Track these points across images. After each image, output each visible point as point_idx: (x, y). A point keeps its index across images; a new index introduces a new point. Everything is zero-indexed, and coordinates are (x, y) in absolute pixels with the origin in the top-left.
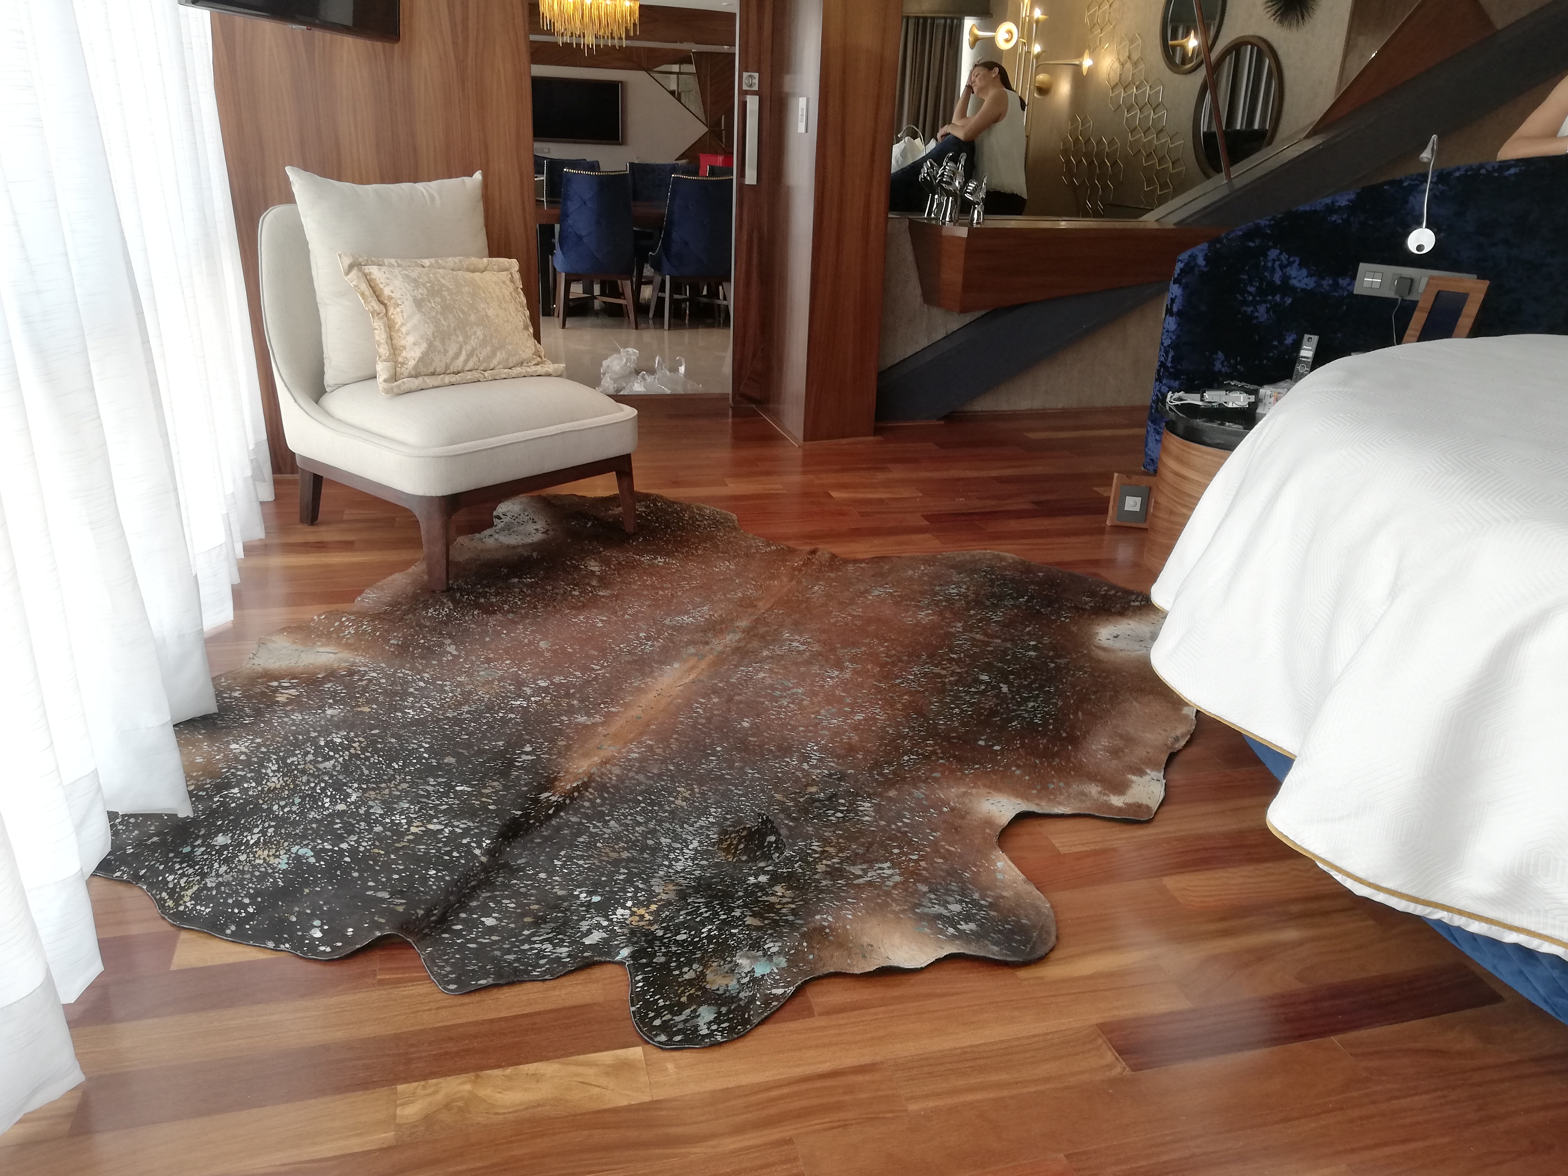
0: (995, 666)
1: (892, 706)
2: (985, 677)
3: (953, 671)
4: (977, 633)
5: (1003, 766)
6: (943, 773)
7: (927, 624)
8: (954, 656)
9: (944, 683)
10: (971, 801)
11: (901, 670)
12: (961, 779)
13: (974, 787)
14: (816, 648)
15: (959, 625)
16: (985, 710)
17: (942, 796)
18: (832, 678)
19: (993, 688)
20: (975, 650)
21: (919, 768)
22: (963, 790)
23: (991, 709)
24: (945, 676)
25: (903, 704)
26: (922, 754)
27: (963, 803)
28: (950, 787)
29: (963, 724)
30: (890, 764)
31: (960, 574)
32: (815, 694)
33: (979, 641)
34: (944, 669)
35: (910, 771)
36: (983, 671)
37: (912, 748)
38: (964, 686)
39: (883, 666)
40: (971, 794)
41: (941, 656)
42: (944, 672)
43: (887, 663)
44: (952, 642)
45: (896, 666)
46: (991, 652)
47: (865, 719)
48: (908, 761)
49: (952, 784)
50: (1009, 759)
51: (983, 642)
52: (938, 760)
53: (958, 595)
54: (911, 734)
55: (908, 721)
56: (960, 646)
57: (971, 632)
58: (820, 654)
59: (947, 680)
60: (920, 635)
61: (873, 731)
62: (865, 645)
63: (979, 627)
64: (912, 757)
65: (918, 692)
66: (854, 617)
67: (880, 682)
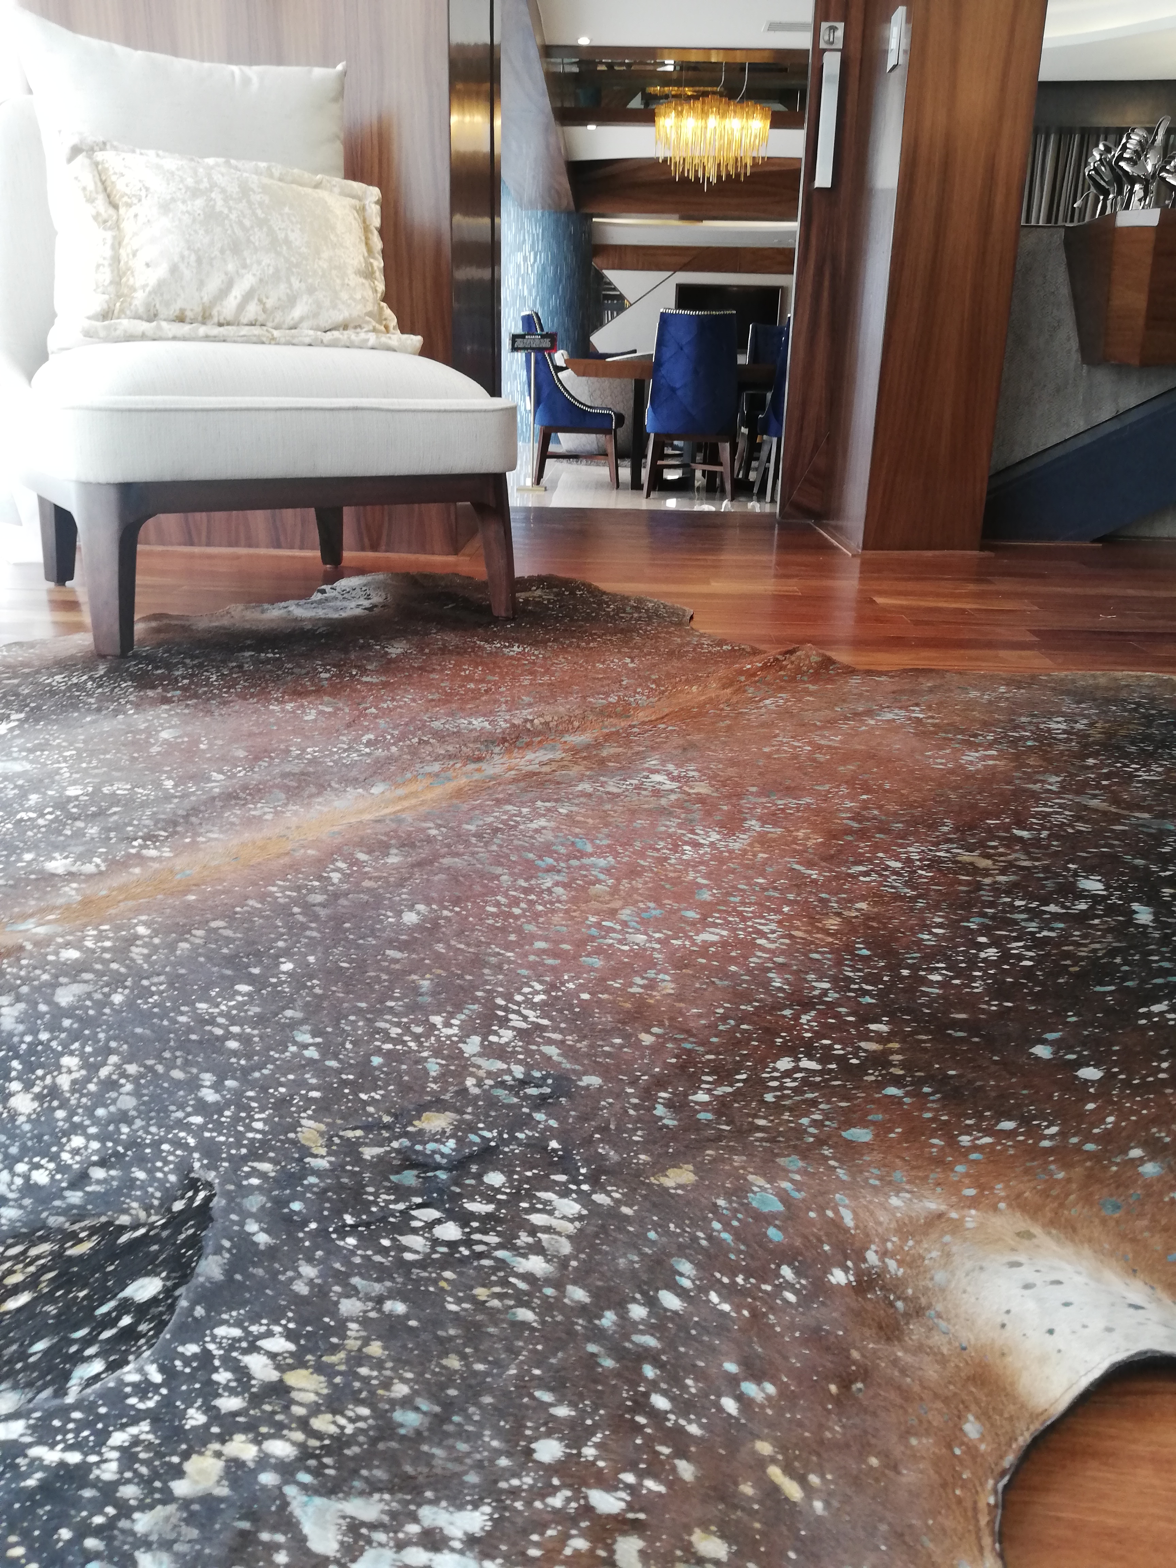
0: (1125, 864)
1: (812, 920)
2: (1093, 885)
3: (1011, 864)
4: (1094, 796)
5: (1096, 1139)
6: (882, 1131)
7: (978, 771)
8: (1025, 834)
9: (979, 887)
10: (947, 1255)
11: (876, 847)
12: (938, 1161)
13: (973, 1203)
14: (702, 788)
15: (1054, 779)
16: (1076, 960)
17: (848, 1220)
18: (696, 845)
19: (1111, 910)
20: (1081, 827)
21: (814, 1103)
22: (933, 1205)
23: (1094, 960)
24: (986, 873)
25: (847, 921)
26: (842, 1060)
27: (913, 1262)
28: (889, 1185)
29: (998, 991)
30: (724, 1074)
31: (1079, 702)
32: (633, 872)
33: (1096, 811)
34: (988, 856)
35: (777, 1108)
36: (1090, 870)
37: (819, 1036)
38: (1031, 897)
39: (832, 835)
40: (956, 1227)
41: (989, 830)
42: (987, 863)
43: (849, 831)
44: (1027, 808)
45: (869, 839)
46: (1118, 835)
47: (724, 944)
48: (788, 1074)
49: (898, 1175)
50: (1122, 1115)
51: (1105, 813)
52: (880, 1085)
53: (1065, 732)
54: (832, 996)
55: (839, 963)
56: (1045, 816)
57: (1079, 792)
58: (701, 799)
59: (988, 881)
60: (955, 789)
61: (728, 976)
62: (811, 792)
63: (1098, 786)
64: (805, 1063)
65: (897, 897)
66: (820, 747)
67: (810, 864)
